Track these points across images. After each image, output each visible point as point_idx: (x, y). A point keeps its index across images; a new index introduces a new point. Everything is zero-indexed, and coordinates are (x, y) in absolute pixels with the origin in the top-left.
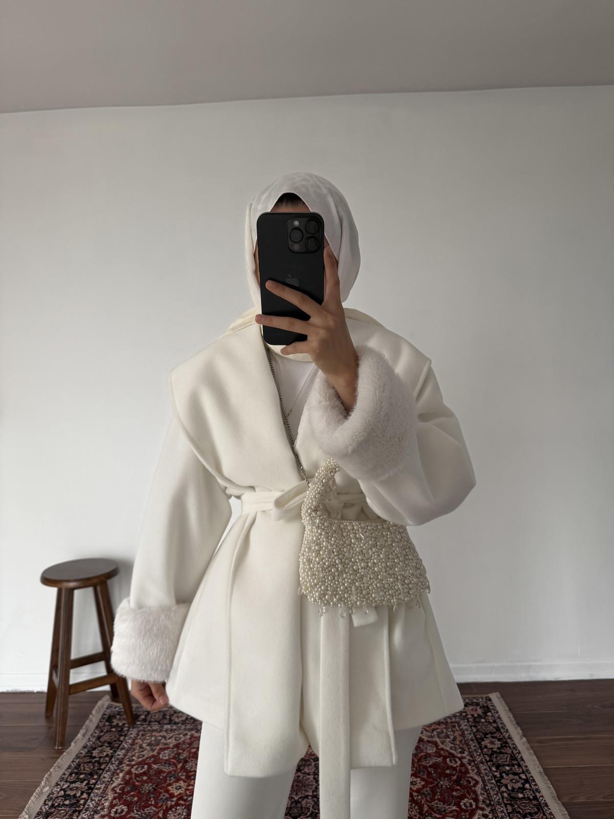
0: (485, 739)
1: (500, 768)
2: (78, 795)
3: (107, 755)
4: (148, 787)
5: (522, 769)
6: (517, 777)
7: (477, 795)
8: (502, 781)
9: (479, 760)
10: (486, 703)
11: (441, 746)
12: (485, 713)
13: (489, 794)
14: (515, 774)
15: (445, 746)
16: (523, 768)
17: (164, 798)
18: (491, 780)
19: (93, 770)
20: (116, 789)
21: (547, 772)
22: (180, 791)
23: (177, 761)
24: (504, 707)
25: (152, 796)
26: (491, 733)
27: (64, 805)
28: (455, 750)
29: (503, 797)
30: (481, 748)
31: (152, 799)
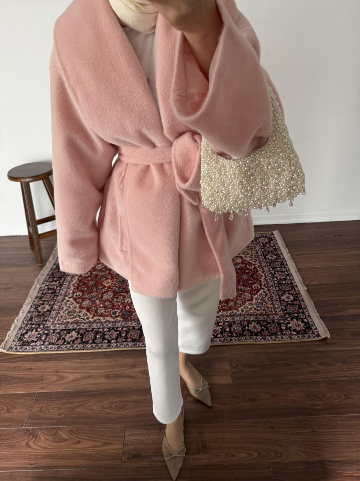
0: (268, 255)
1: (275, 269)
2: (55, 288)
4: (91, 283)
5: (286, 269)
6: (282, 273)
7: (261, 282)
8: (275, 275)
9: (264, 265)
10: (271, 236)
11: (245, 259)
12: (269, 241)
13: (267, 282)
15: (247, 259)
17: (101, 288)
18: (270, 275)
19: (61, 275)
20: (75, 284)
21: (299, 270)
22: (108, 284)
23: (106, 270)
24: (280, 238)
25: (94, 287)
26: (272, 252)
27: (48, 293)
28: (252, 260)
29: (274, 283)
30: (265, 259)
31: (94, 289)
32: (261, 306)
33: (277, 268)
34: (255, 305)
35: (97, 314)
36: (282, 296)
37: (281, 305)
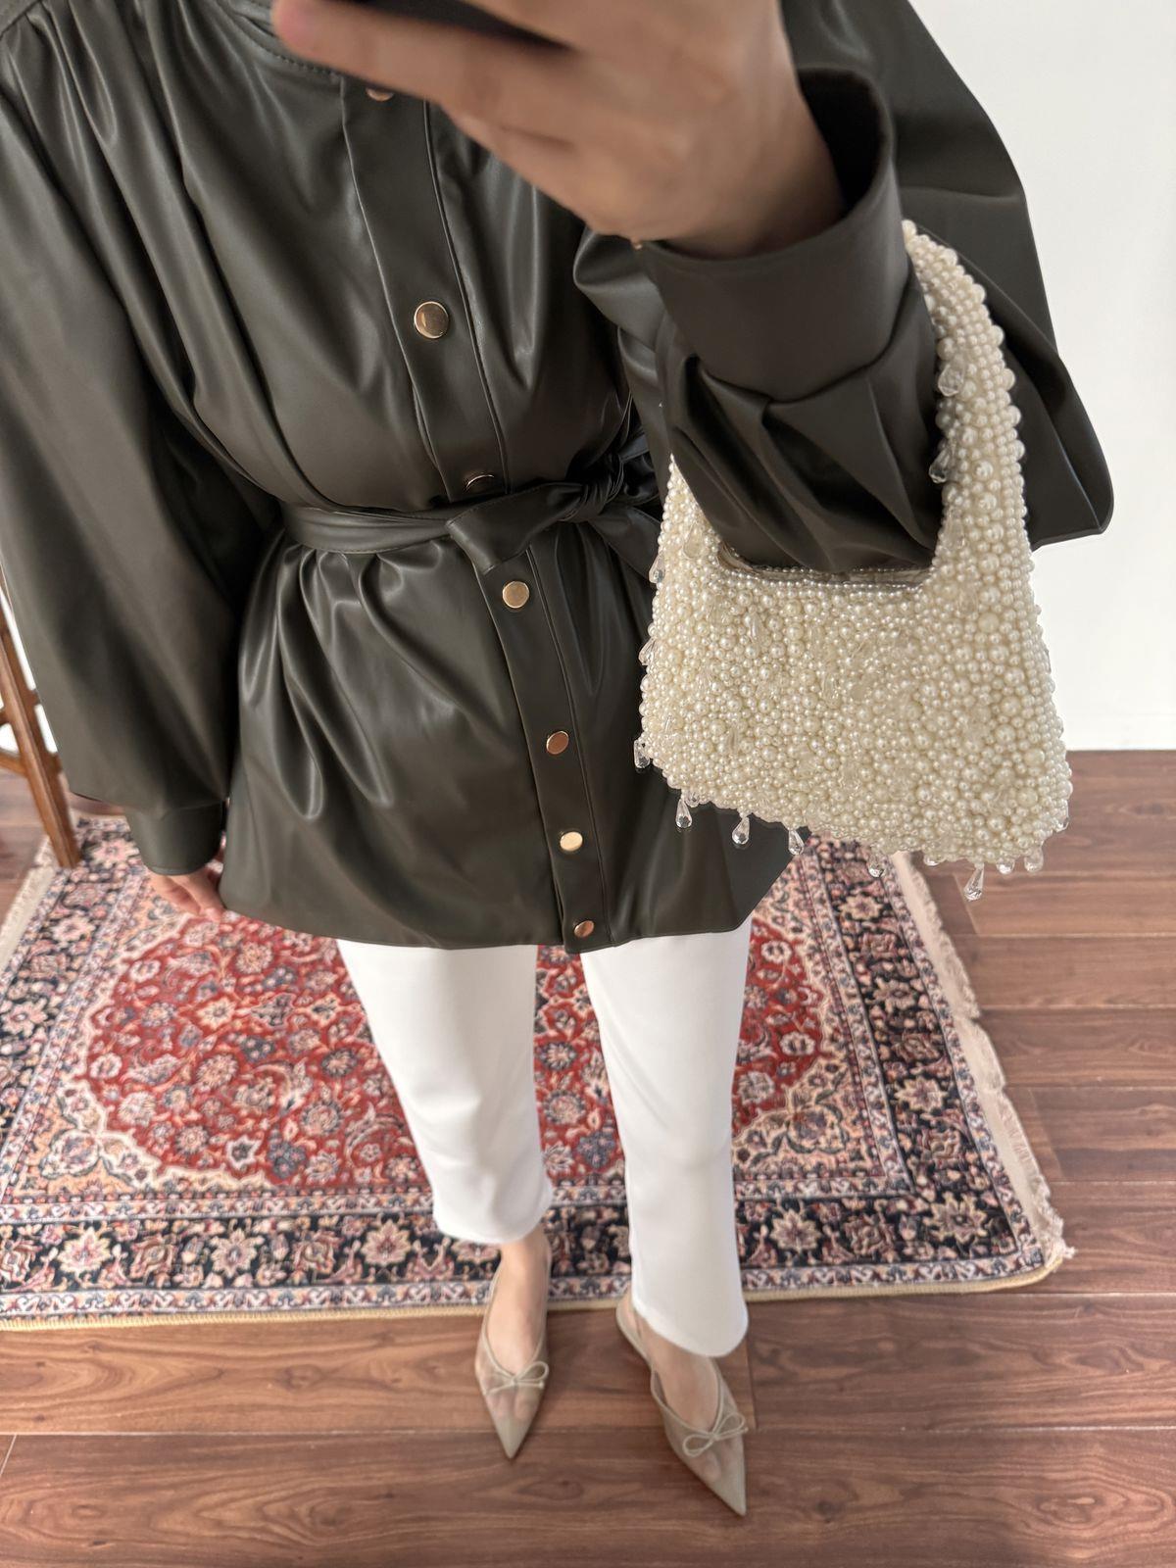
0: (850, 900)
1: (874, 967)
3: (82, 937)
4: (158, 1012)
5: (917, 969)
6: (903, 986)
7: (818, 1024)
8: (874, 995)
9: (831, 947)
14: (901, 979)
15: (764, 914)
16: (920, 965)
17: (191, 1035)
18: (854, 992)
19: (58, 970)
20: (99, 1017)
22: (222, 1020)
23: (221, 951)
25: (167, 1031)
26: (861, 884)
28: (785, 923)
29: (873, 1029)
30: (838, 919)
31: (167, 1039)
32: (815, 1128)
33: (881, 960)
34: (791, 1128)
35: (177, 1157)
36: (903, 1086)
37: (897, 1131)
